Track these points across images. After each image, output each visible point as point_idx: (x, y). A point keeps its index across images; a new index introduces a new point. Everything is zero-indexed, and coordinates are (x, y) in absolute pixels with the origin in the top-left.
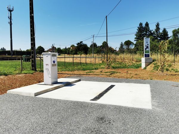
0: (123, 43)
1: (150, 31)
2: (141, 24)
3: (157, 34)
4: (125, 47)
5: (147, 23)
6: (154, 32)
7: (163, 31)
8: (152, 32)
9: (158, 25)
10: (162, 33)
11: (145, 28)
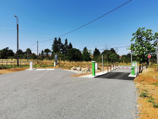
0: (44, 51)
1: (62, 44)
2: (56, 39)
3: (66, 46)
4: (45, 54)
5: (60, 38)
6: (64, 45)
7: (69, 45)
8: (63, 44)
9: (66, 40)
10: (69, 46)
11: (58, 41)
